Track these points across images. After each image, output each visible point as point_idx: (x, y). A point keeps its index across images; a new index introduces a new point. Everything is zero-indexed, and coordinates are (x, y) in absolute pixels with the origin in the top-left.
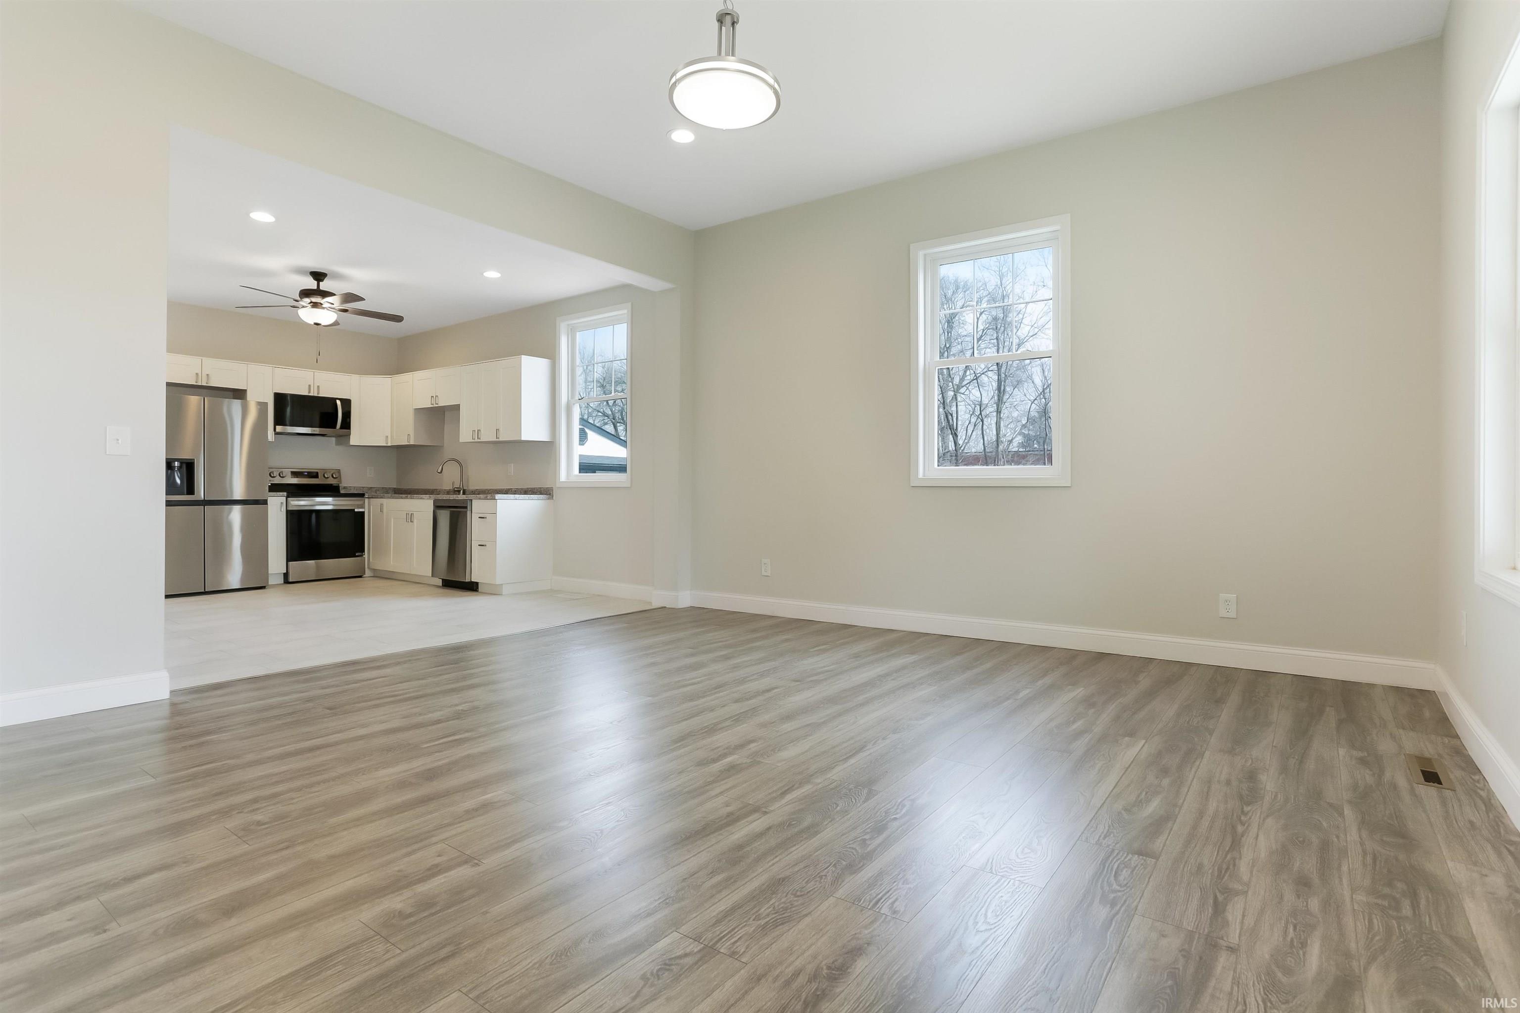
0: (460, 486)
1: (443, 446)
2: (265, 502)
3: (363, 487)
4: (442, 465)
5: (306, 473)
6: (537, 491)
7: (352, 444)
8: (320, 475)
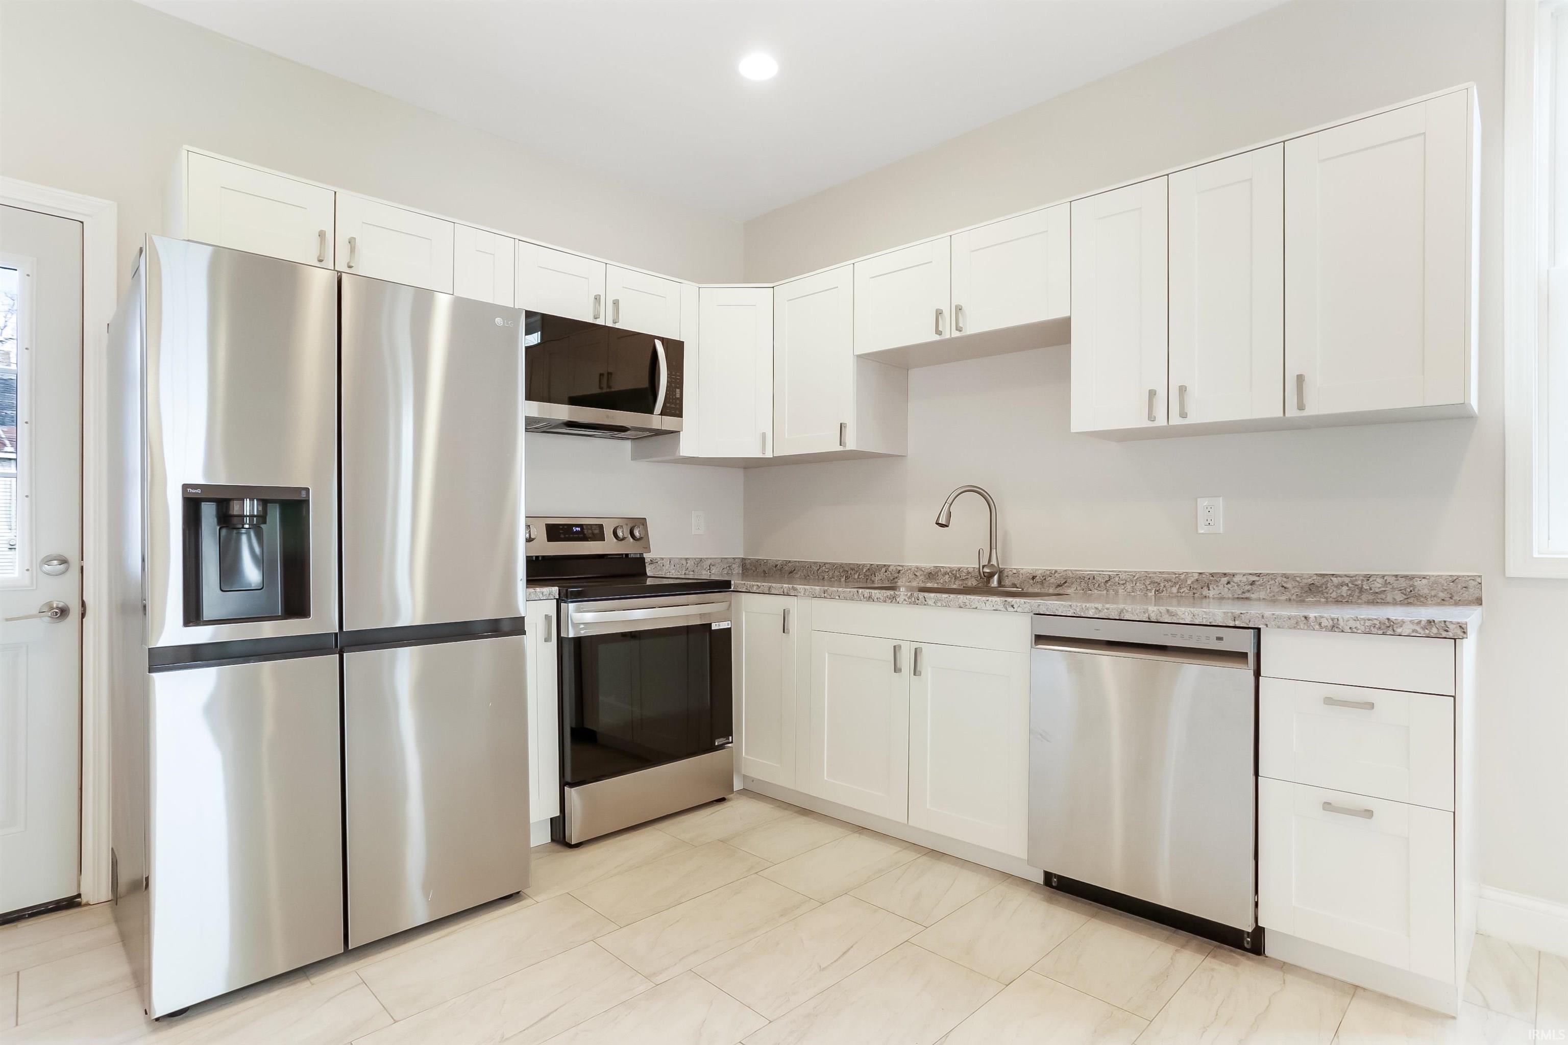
0: (990, 561)
1: (900, 455)
2: (517, 627)
3: (686, 559)
4: (947, 506)
5: (578, 529)
6: (1384, 589)
7: (681, 455)
8: (608, 533)
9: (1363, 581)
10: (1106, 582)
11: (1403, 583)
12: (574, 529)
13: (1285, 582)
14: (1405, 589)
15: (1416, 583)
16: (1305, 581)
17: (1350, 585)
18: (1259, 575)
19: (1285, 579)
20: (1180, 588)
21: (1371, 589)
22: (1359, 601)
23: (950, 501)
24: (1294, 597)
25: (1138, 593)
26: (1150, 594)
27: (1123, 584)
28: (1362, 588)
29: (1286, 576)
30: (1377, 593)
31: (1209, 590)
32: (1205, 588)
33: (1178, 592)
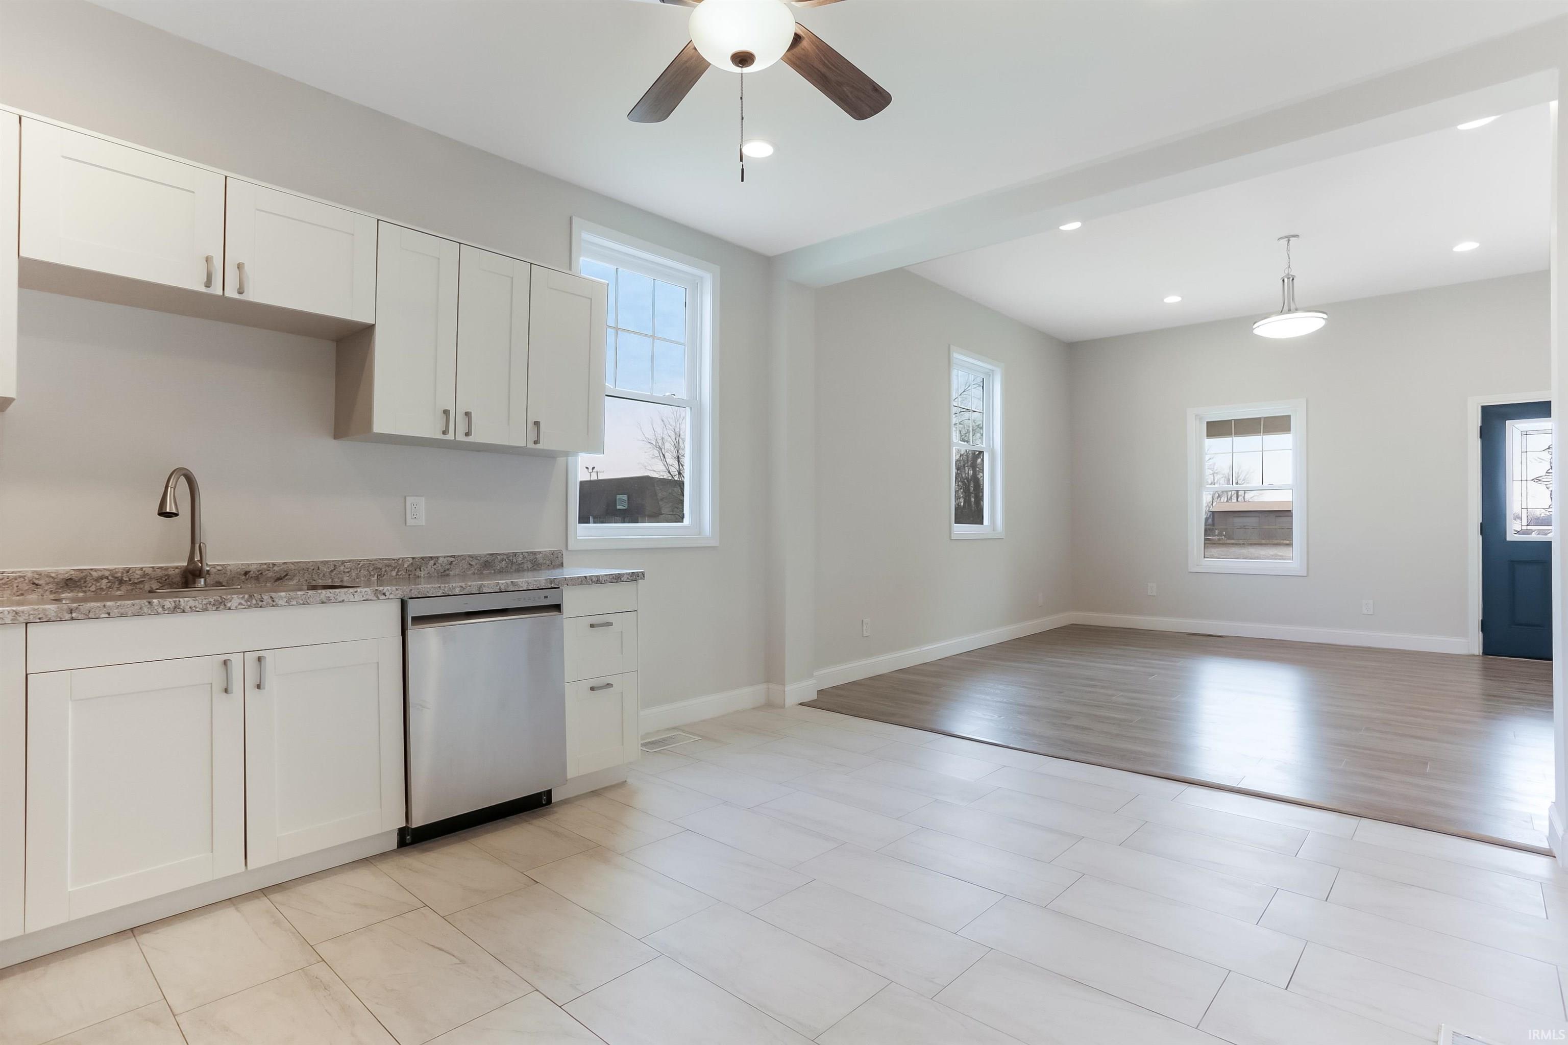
4: (170, 490)
6: (523, 561)
9: (513, 557)
10: (332, 571)
11: (532, 557)
13: (471, 561)
15: (537, 557)
16: (482, 559)
17: (506, 561)
18: (454, 557)
19: (471, 559)
20: (398, 571)
21: (517, 562)
22: (511, 570)
23: (172, 484)
24: (476, 571)
25: (362, 579)
26: (373, 579)
27: (348, 572)
28: (513, 561)
29: (470, 556)
31: (421, 571)
32: (418, 569)
33: (397, 575)
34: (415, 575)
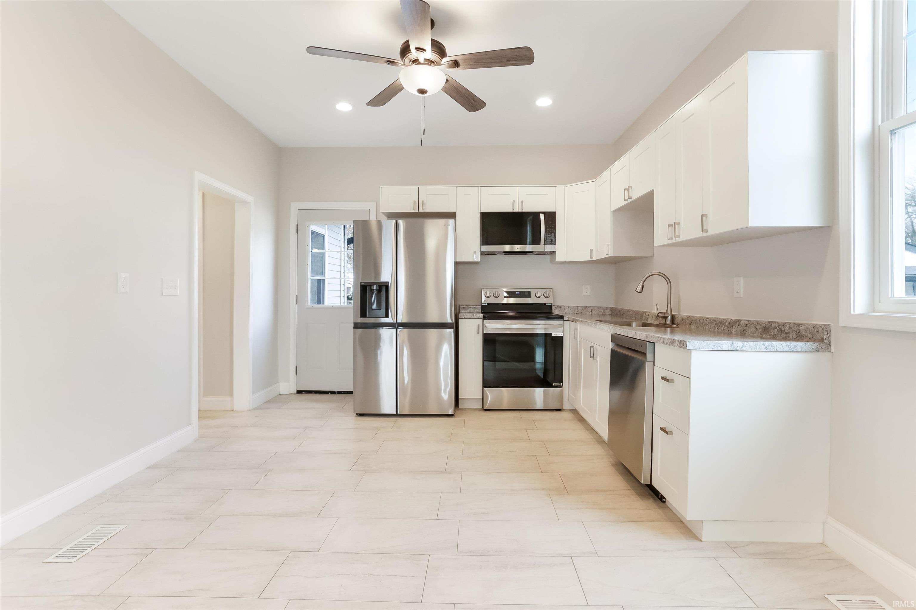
0: (667, 311)
1: (651, 257)
3: (578, 307)
4: (642, 283)
5: (519, 293)
6: (789, 331)
7: (557, 261)
8: (532, 295)
11: (796, 328)
12: (517, 293)
14: (796, 332)
16: (763, 325)
17: (778, 328)
18: (749, 321)
19: (757, 324)
20: (724, 327)
21: (785, 331)
22: (781, 338)
23: (643, 280)
25: (712, 329)
27: (708, 324)
28: (782, 330)
29: (757, 322)
30: (787, 333)
31: (733, 329)
32: (732, 328)
33: (724, 329)
34: (731, 331)
